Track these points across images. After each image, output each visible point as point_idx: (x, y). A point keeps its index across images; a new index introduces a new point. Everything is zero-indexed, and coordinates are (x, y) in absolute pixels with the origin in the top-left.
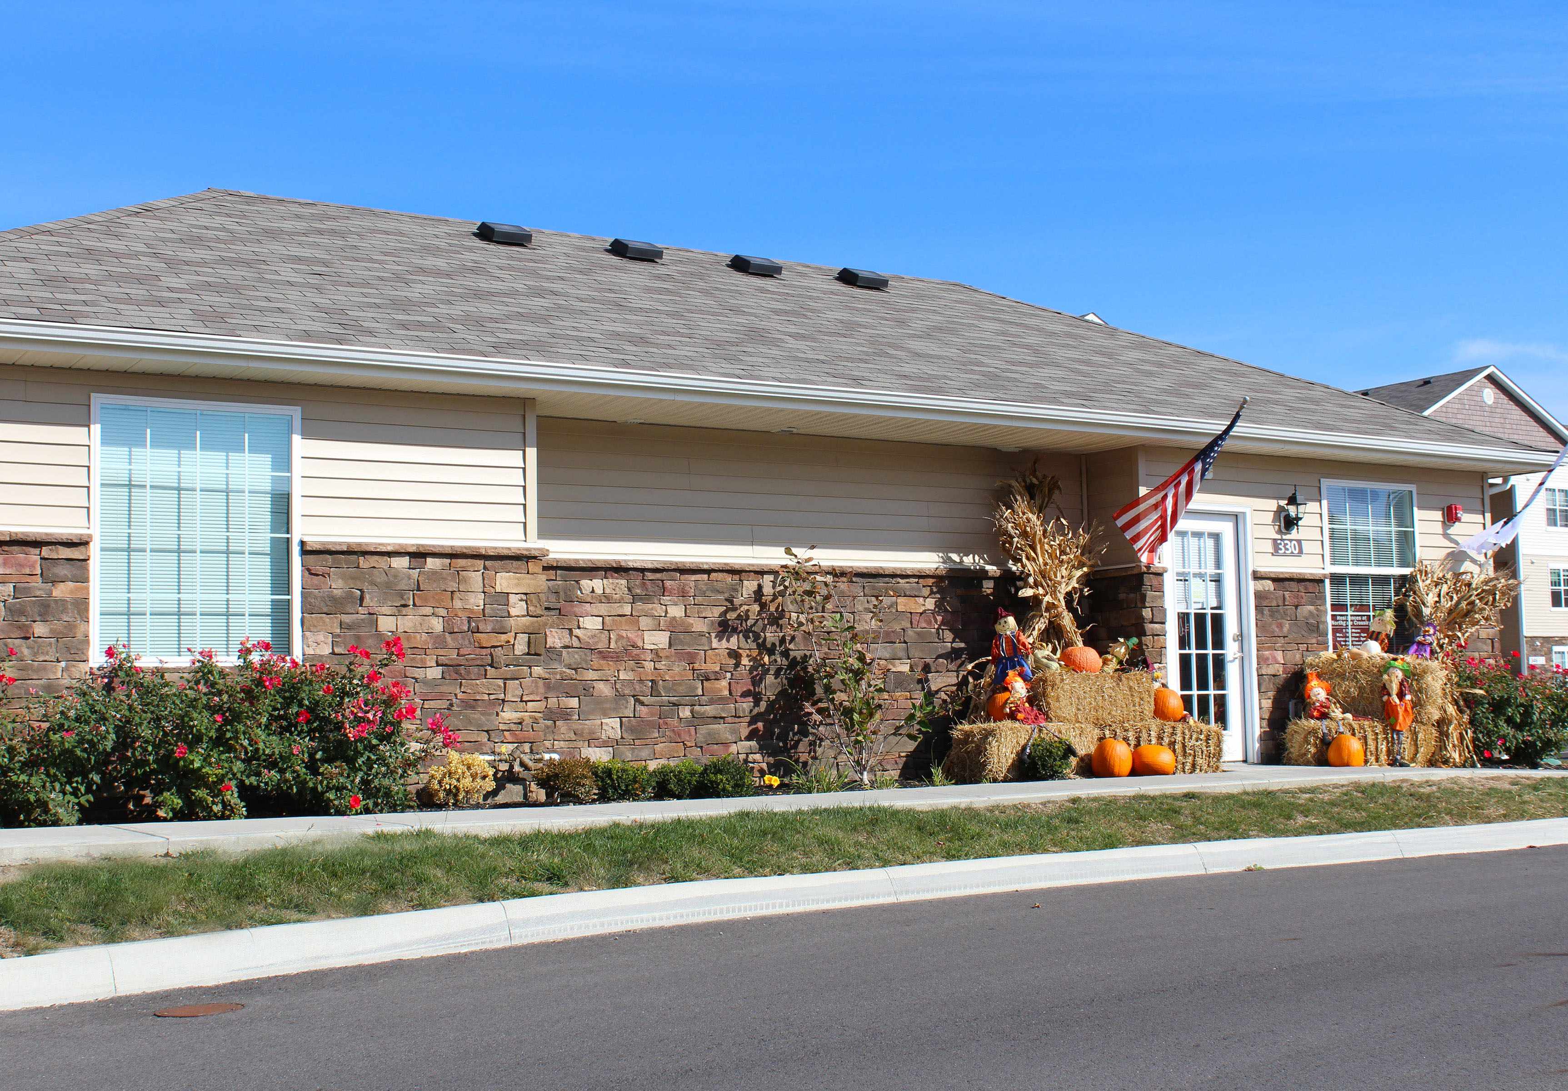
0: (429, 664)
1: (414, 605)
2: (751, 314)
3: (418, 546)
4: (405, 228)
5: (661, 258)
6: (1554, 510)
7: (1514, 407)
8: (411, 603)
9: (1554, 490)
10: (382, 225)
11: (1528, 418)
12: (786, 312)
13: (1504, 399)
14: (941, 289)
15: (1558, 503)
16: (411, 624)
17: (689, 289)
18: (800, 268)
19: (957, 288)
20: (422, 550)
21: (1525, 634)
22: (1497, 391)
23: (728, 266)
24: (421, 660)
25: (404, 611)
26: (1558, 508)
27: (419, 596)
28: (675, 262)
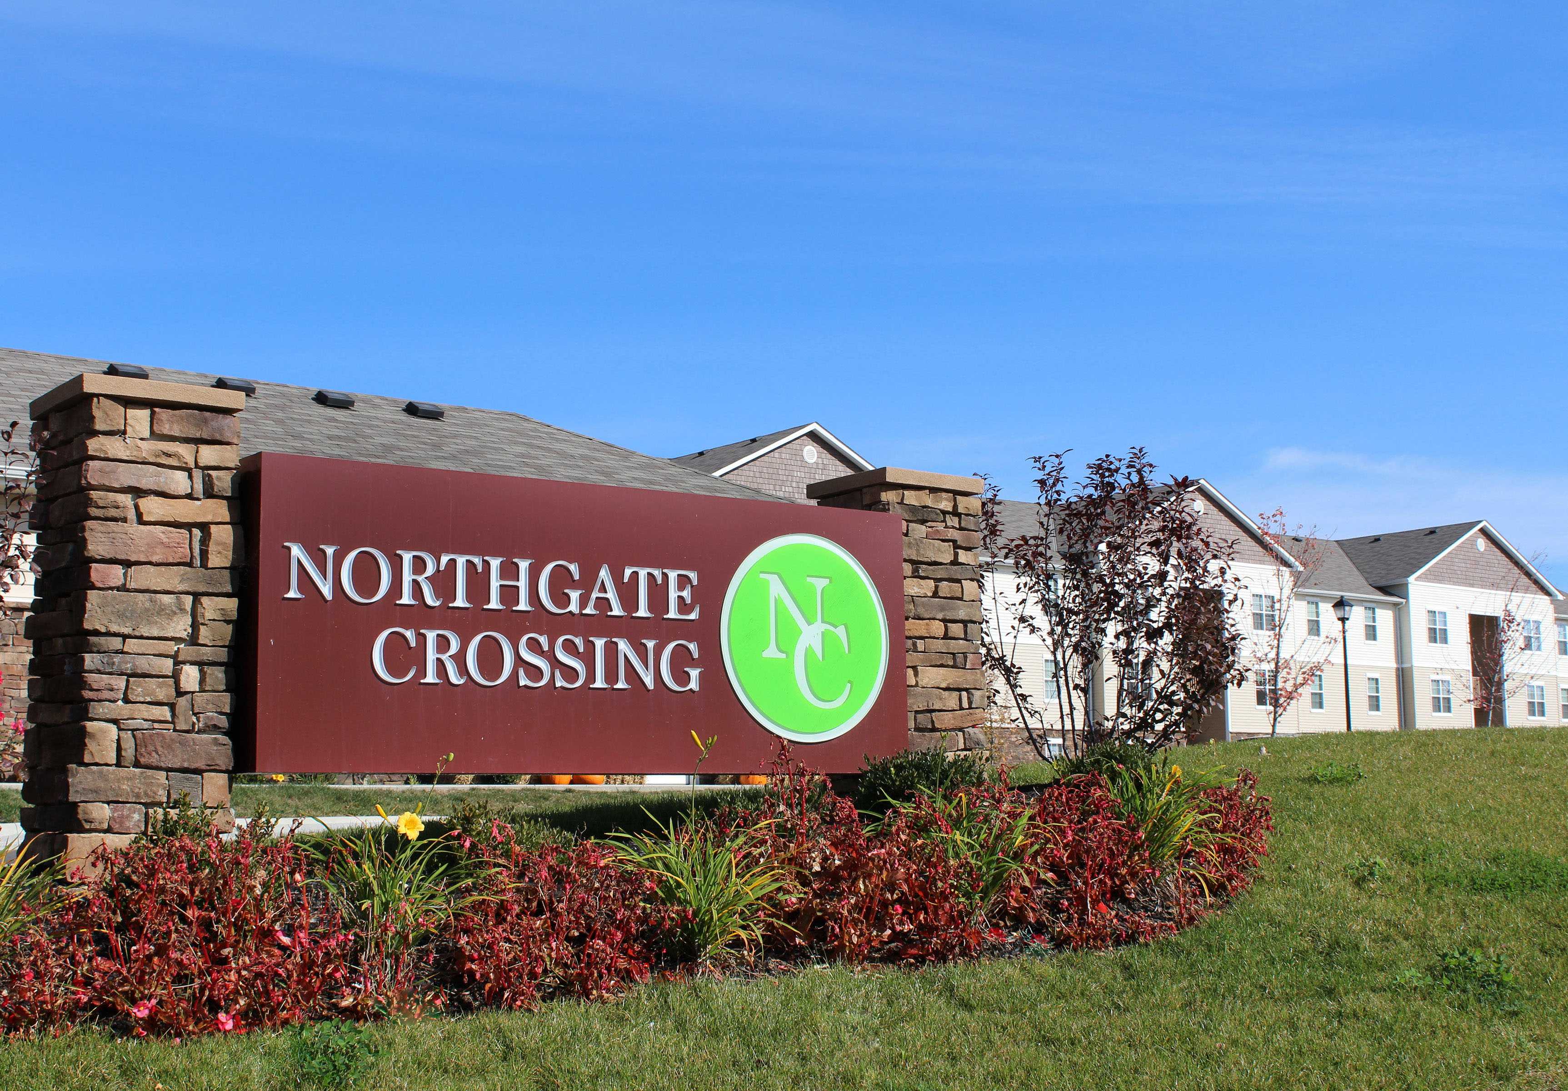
0: (22, 687)
1: (13, 645)
2: (308, 439)
3: (17, 603)
4: (46, 367)
5: (254, 393)
6: (1261, 615)
7: (1224, 518)
8: (11, 643)
9: (1261, 596)
10: (29, 364)
11: (1237, 529)
12: (339, 437)
13: (1214, 511)
14: (497, 419)
15: (1264, 608)
16: (10, 658)
17: (267, 418)
18: (377, 401)
19: (514, 417)
20: (20, 606)
21: (1231, 730)
22: (1208, 503)
23: (313, 399)
24: (16, 684)
25: (5, 648)
26: (1264, 612)
27: (17, 639)
28: (266, 396)
